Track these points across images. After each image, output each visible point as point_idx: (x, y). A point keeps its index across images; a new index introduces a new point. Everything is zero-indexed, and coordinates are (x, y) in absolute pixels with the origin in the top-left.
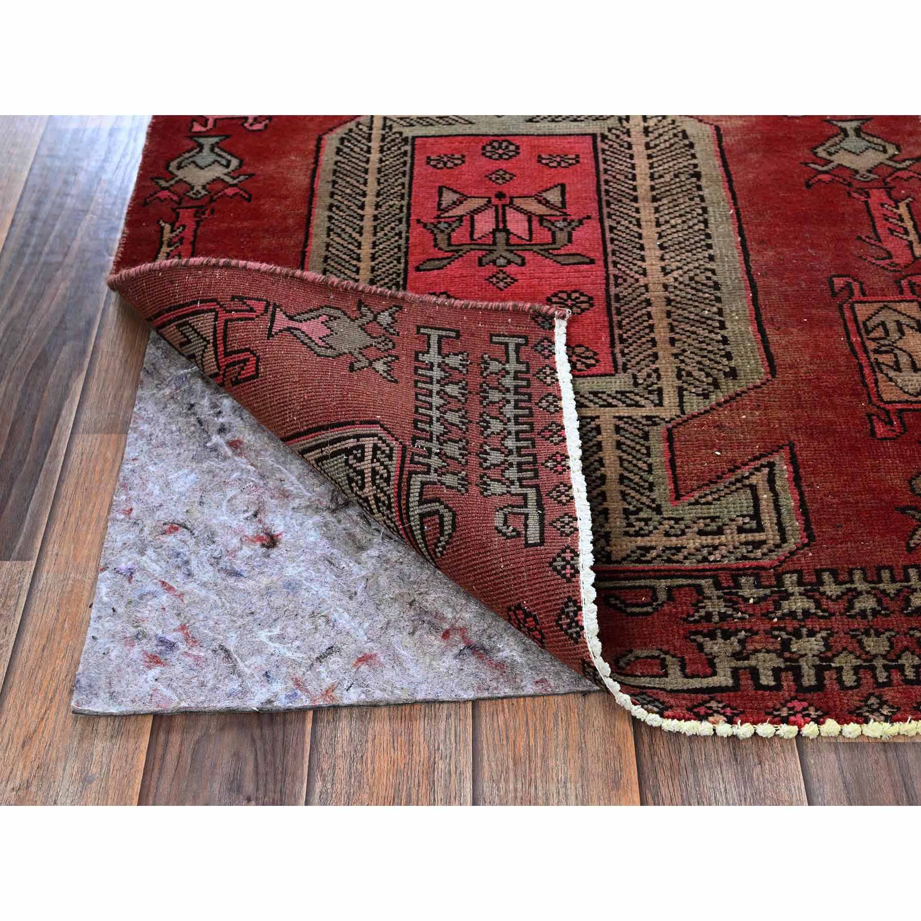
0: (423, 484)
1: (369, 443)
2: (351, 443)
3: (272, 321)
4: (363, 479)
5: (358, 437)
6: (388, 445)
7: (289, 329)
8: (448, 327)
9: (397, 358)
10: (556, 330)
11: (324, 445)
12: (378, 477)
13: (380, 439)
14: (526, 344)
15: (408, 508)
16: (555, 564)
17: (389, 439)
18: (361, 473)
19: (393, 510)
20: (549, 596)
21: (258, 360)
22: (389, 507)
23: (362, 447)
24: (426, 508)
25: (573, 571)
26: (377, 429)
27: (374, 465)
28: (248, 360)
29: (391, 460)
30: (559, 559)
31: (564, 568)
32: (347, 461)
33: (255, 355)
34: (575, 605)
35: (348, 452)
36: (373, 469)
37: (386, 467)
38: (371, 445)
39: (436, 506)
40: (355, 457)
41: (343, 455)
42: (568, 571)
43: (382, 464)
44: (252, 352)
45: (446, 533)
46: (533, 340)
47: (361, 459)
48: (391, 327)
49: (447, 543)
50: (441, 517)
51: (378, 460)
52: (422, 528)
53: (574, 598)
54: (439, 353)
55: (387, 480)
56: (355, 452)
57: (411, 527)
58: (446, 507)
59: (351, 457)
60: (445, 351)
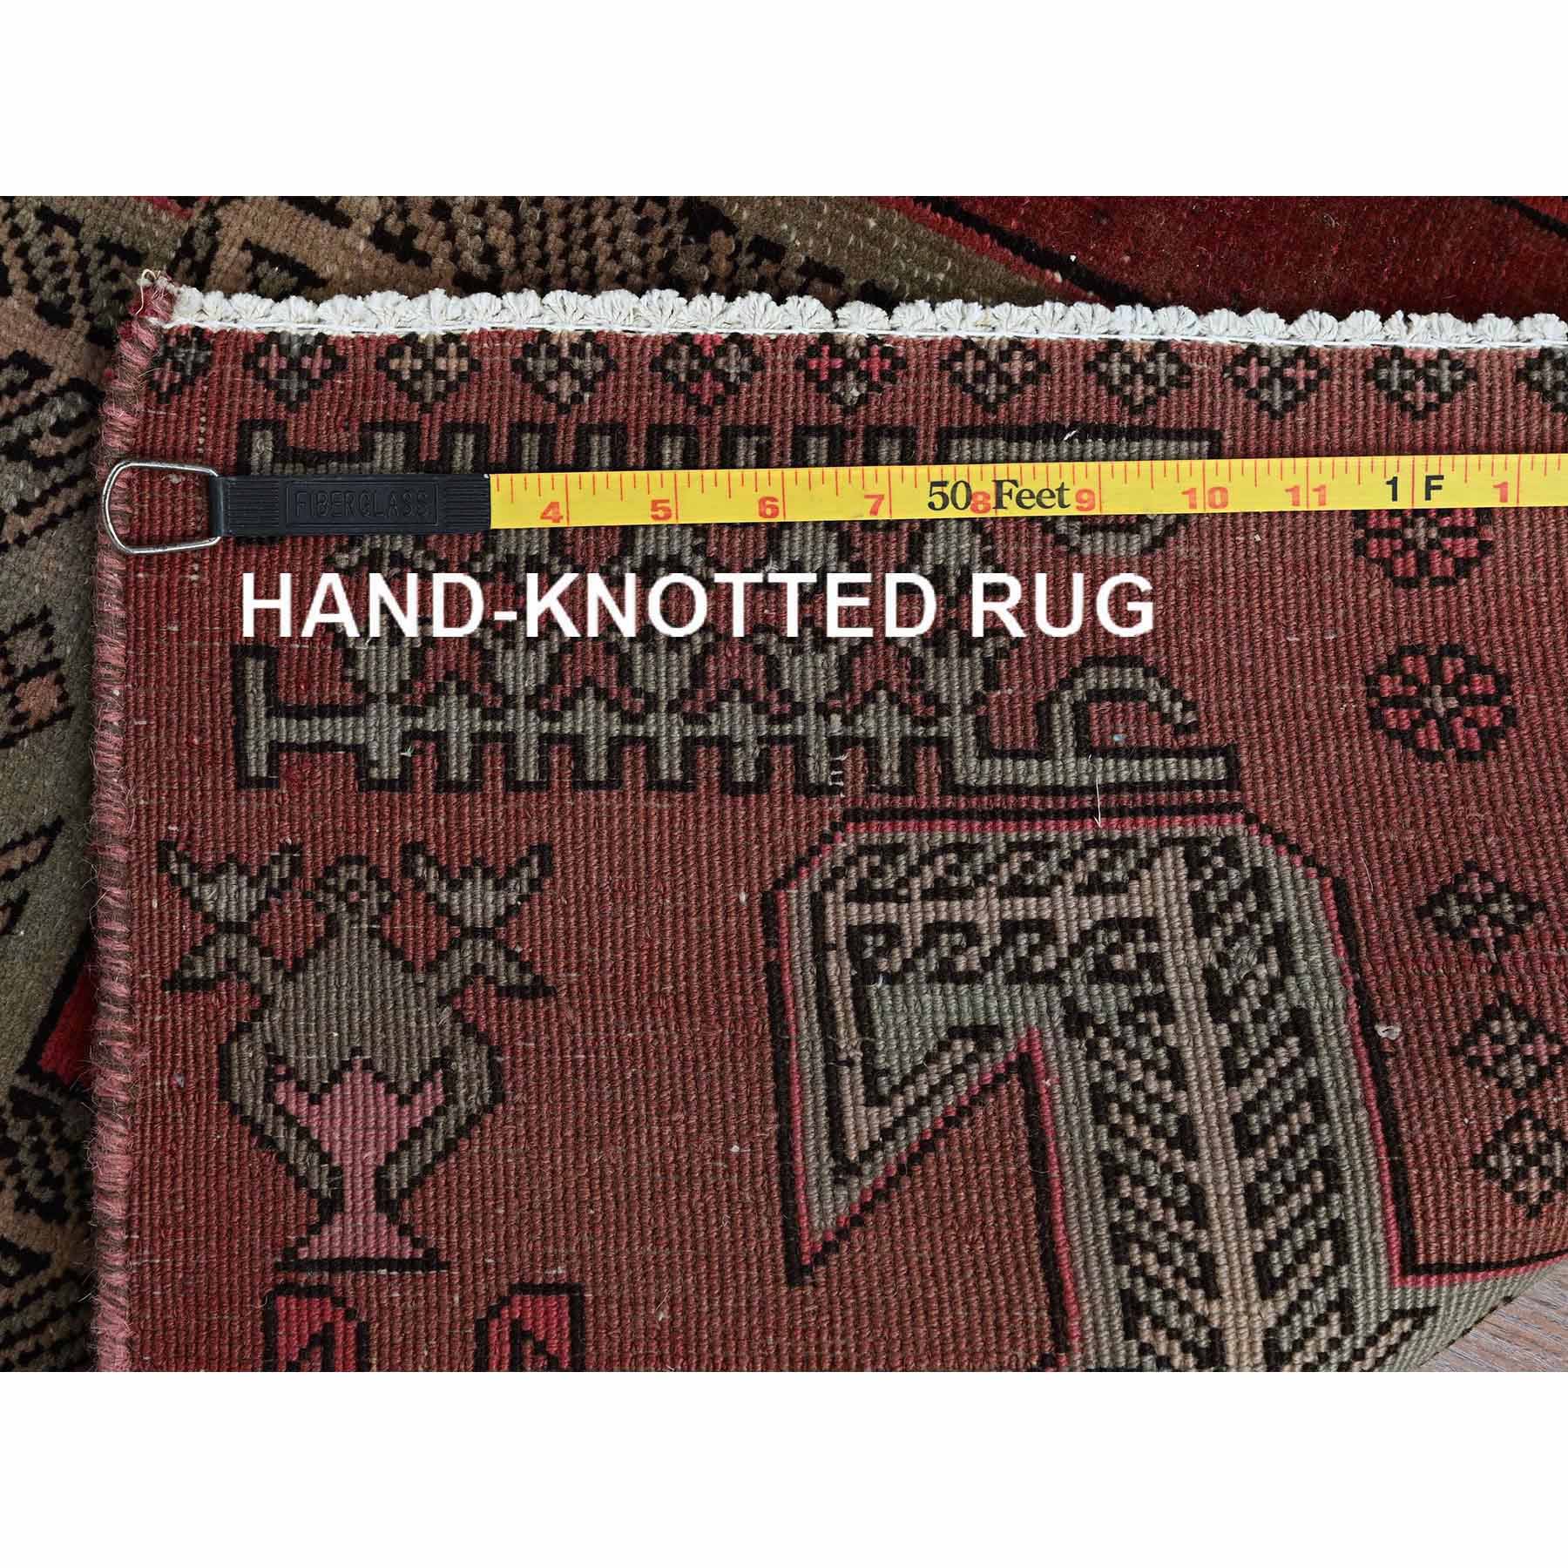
0: (986, 750)
1: (841, 915)
2: (839, 969)
3: (367, 1264)
4: (951, 928)
5: (821, 947)
6: (850, 861)
7: (385, 1203)
8: (227, 686)
9: (412, 849)
10: (212, 325)
11: (831, 1050)
12: (954, 881)
13: (828, 885)
14: (278, 427)
15: (1056, 790)
16: (1277, 406)
17: (829, 859)
18: (932, 931)
19: (1052, 837)
20: (1353, 426)
21: (525, 1288)
22: (1041, 849)
23: (855, 935)
24: (1064, 737)
25: (1302, 363)
26: (796, 899)
27: (917, 895)
28: (516, 1325)
29: (903, 848)
30: (1265, 395)
31: (1289, 384)
32: (891, 979)
33: (504, 1301)
34: (1389, 365)
35: (865, 974)
36: (926, 895)
37: (928, 859)
38: (854, 908)
39: (1062, 714)
40: (885, 951)
41: (872, 989)
42: (1300, 373)
43: (913, 871)
44: (493, 1312)
45: (1141, 683)
46: (263, 403)
47: (892, 933)
48: (264, 871)
49: (1166, 682)
50: (1096, 695)
51: (902, 882)
52: (1116, 753)
53: (1371, 366)
54: (358, 711)
55: (965, 851)
56: (869, 953)
57: (1106, 788)
58: (1067, 684)
59: (883, 965)
60: (341, 693)
